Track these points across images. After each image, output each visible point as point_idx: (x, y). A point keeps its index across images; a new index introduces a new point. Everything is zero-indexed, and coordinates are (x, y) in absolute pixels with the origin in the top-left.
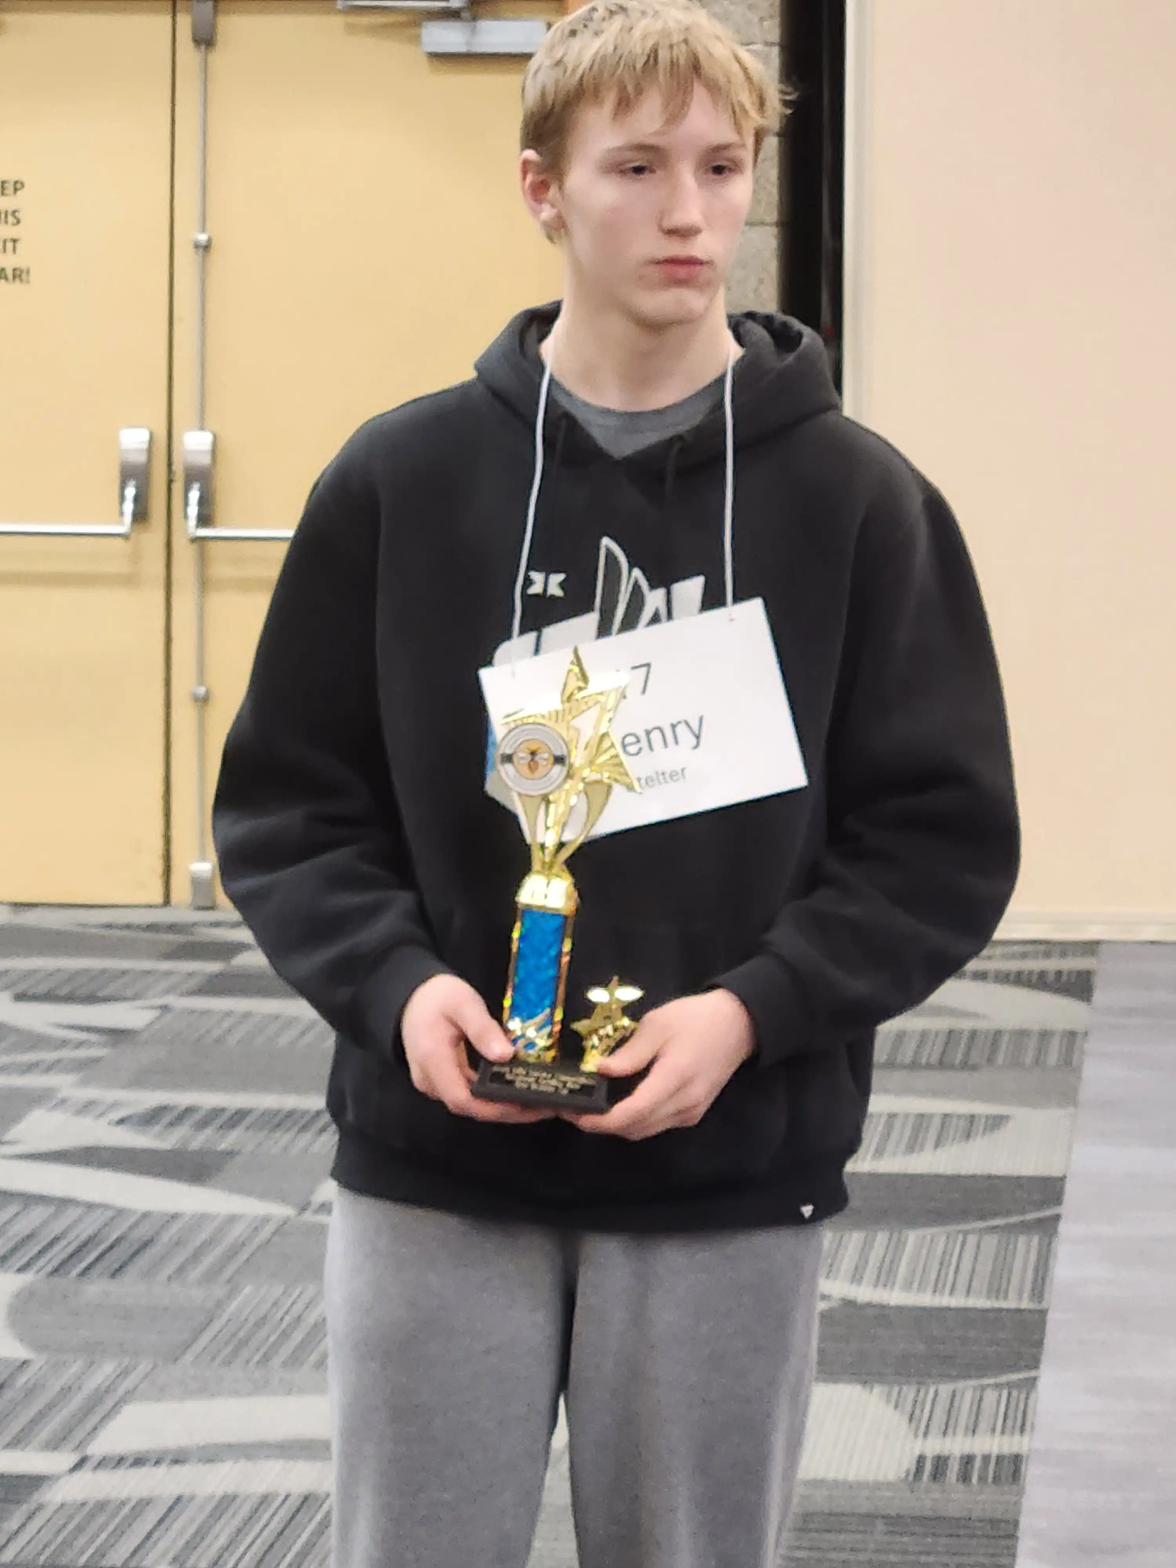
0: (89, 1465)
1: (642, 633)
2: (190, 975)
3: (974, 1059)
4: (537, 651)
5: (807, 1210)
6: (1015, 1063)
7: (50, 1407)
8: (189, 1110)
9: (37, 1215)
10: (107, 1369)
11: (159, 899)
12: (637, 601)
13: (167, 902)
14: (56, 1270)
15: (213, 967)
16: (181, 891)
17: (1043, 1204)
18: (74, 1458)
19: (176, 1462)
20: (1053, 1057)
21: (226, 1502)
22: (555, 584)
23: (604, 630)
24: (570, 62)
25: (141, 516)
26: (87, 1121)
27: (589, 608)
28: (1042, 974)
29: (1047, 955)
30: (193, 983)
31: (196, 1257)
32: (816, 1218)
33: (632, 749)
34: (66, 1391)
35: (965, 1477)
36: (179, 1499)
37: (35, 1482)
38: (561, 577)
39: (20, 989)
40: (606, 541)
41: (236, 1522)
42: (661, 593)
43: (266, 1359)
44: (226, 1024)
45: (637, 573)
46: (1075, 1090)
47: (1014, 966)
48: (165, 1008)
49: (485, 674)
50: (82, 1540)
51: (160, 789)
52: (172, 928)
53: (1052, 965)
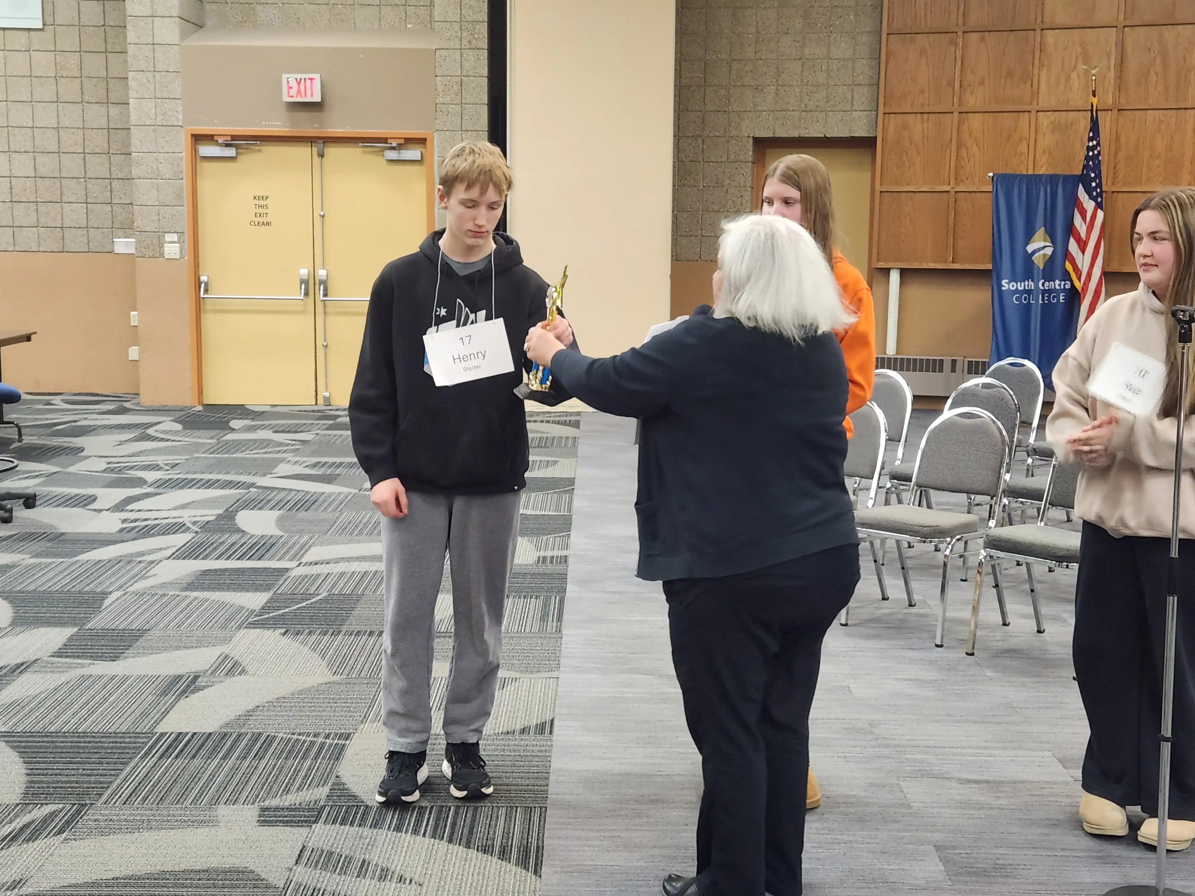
0: (302, 564)
1: (468, 326)
2: (324, 424)
3: (547, 445)
4: (437, 331)
5: (516, 488)
6: (559, 446)
7: (290, 548)
8: (326, 463)
9: (283, 494)
10: (306, 537)
11: (314, 403)
12: (467, 317)
13: (316, 404)
14: (289, 510)
15: (331, 422)
16: (320, 401)
17: (570, 485)
18: (298, 562)
19: (327, 563)
20: (570, 444)
21: (343, 574)
22: (443, 312)
23: (458, 326)
24: (457, 166)
25: (307, 294)
26: (296, 467)
27: (454, 319)
28: (565, 421)
29: (566, 416)
30: (325, 427)
31: (329, 505)
32: (519, 490)
33: (466, 359)
34: (294, 544)
35: (552, 562)
36: (329, 574)
37: (287, 570)
38: (445, 310)
39: (274, 429)
40: (458, 300)
41: (345, 580)
42: (474, 315)
43: (352, 533)
44: (335, 438)
45: (467, 309)
46: (577, 453)
47: (557, 419)
48: (317, 434)
49: (424, 337)
50: (301, 586)
51: (314, 372)
52: (318, 411)
53: (568, 419)
